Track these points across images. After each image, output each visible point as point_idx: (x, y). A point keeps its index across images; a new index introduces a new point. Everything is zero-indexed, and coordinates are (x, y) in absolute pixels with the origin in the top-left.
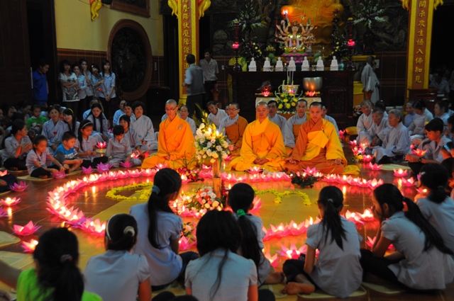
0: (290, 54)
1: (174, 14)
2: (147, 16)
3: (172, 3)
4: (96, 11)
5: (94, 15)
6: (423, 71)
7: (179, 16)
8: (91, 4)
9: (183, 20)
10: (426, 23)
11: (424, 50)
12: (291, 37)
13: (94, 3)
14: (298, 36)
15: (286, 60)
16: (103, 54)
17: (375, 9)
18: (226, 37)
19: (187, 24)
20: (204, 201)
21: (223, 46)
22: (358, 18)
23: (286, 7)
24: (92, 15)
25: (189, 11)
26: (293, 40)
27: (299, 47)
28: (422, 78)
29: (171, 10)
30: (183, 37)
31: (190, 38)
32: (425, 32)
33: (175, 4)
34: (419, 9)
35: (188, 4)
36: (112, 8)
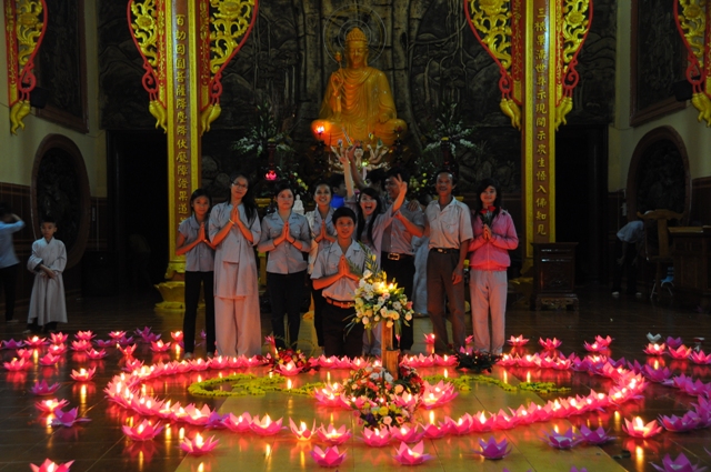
1: (159, 126)
2: (84, 131)
3: (155, 107)
4: (19, 117)
5: (16, 125)
6: (548, 217)
7: (170, 131)
8: (11, 107)
9: (176, 137)
10: (547, 149)
11: (547, 187)
13: (18, 106)
14: (364, 164)
17: (458, 128)
18: (214, 167)
19: (183, 143)
20: (379, 386)
21: (209, 181)
22: (433, 141)
23: (319, 121)
24: (11, 123)
25: (187, 122)
28: (547, 228)
29: (155, 120)
30: (177, 162)
31: (188, 165)
32: (547, 162)
33: (162, 110)
34: (537, 128)
35: (186, 110)
36: (38, 115)
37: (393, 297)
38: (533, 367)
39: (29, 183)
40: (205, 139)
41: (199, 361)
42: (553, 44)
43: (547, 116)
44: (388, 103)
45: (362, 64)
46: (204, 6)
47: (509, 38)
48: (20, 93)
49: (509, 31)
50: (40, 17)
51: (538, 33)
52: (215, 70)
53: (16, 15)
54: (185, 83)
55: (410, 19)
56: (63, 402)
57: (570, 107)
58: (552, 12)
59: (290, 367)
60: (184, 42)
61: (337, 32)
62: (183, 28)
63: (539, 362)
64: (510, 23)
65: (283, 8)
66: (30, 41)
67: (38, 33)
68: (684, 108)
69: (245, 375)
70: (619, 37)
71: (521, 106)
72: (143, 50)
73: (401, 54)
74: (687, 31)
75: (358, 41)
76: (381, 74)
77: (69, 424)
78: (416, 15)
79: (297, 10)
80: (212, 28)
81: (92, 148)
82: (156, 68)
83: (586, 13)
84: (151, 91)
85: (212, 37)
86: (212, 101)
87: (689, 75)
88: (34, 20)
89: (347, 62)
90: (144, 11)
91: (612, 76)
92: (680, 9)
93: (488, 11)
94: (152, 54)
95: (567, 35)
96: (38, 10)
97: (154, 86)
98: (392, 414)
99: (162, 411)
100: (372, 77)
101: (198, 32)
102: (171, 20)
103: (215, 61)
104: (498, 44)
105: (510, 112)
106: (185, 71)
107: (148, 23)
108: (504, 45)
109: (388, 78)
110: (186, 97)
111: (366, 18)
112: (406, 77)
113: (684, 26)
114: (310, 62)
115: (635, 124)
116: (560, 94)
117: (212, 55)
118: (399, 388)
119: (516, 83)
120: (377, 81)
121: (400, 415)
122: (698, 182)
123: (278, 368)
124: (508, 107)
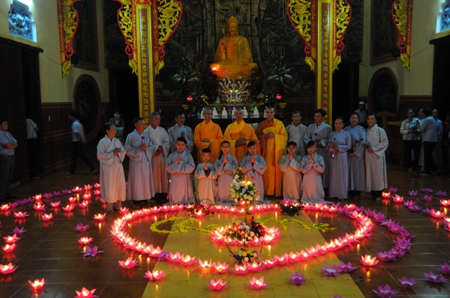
0: (231, 105)
1: (134, 72)
2: (97, 70)
3: (132, 64)
4: (66, 69)
5: (65, 74)
6: (329, 117)
7: (139, 75)
8: (62, 64)
9: (143, 78)
10: (328, 83)
11: (328, 103)
12: (231, 91)
13: (65, 64)
14: (237, 91)
15: (229, 109)
16: (69, 104)
17: (284, 68)
18: (162, 86)
19: (146, 81)
20: (243, 232)
21: (159, 93)
22: (271, 75)
23: (214, 64)
24: (62, 72)
25: (148, 71)
26: (232, 94)
27: (238, 99)
29: (132, 69)
30: (143, 91)
31: (149, 92)
32: (328, 89)
33: (135, 64)
34: (323, 72)
35: (147, 65)
36: (75, 66)
37: (250, 188)
38: (319, 210)
39: (72, 100)
40: (156, 78)
41: (155, 208)
42: (331, 29)
43: (328, 66)
44: (249, 54)
45: (235, 34)
46: (155, 12)
47: (309, 26)
48: (66, 57)
49: (309, 23)
50: (75, 19)
51: (324, 24)
52: (161, 44)
53: (63, 19)
54: (146, 51)
55: (259, 10)
56: (91, 239)
57: (340, 61)
58: (331, 13)
59: (200, 213)
60: (145, 30)
61: (223, 17)
62: (145, 23)
63: (322, 209)
64: (310, 18)
65: (195, 5)
66: (70, 32)
67: (74, 27)
68: (396, 59)
69: (178, 218)
70: (365, 25)
71: (315, 61)
72: (125, 34)
73: (255, 28)
74: (398, 23)
75: (233, 22)
76: (245, 39)
77: (94, 255)
78: (263, 8)
79: (202, 6)
80: (159, 22)
81: (101, 78)
82: (132, 43)
83: (348, 13)
84: (130, 55)
85: (159, 27)
86: (160, 59)
87: (399, 44)
88: (72, 21)
89: (228, 34)
90: (125, 15)
91: (361, 39)
92: (395, 11)
93: (299, 13)
94: (130, 36)
95: (338, 24)
96: (74, 16)
97: (131, 52)
98: (248, 256)
99: (137, 248)
100: (240, 40)
101: (152, 25)
102: (139, 19)
103: (161, 39)
104: (304, 29)
105: (310, 63)
106: (146, 45)
107: (127, 21)
108: (307, 30)
109: (249, 40)
110: (147, 58)
111: (237, 10)
112: (258, 40)
113: (397, 20)
114: (209, 32)
115: (373, 64)
116: (335, 55)
117: (160, 36)
118: (252, 234)
119: (313, 49)
120: (243, 42)
121: (252, 257)
122: (402, 97)
123: (194, 213)
124: (309, 61)
